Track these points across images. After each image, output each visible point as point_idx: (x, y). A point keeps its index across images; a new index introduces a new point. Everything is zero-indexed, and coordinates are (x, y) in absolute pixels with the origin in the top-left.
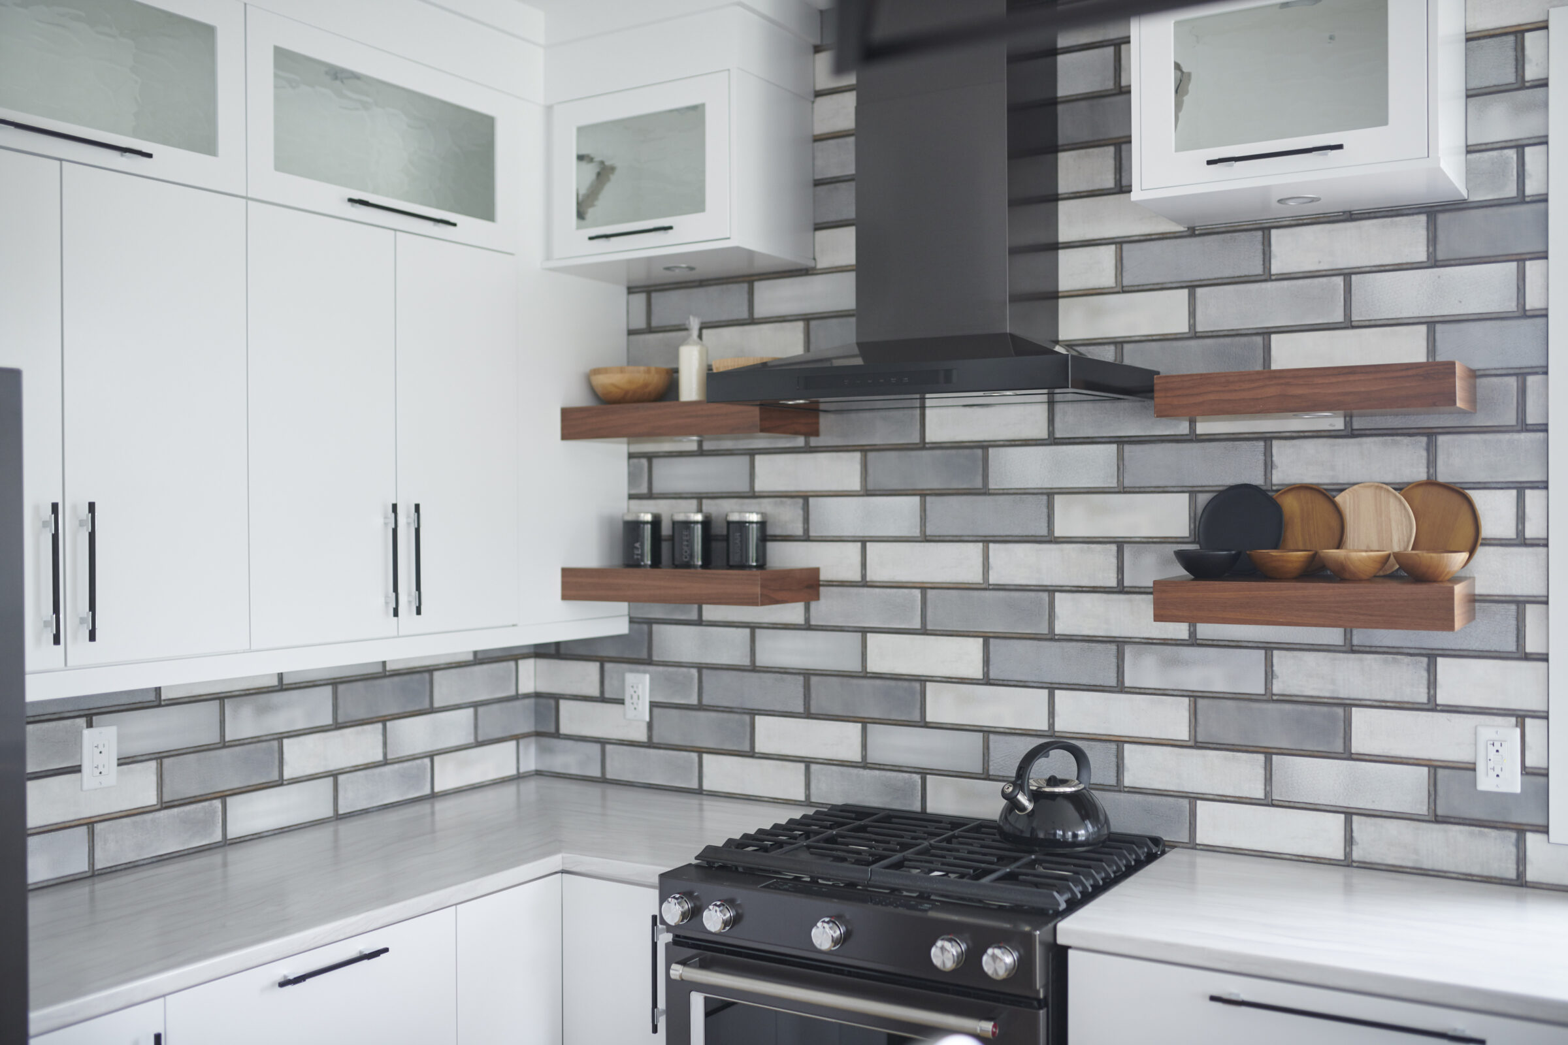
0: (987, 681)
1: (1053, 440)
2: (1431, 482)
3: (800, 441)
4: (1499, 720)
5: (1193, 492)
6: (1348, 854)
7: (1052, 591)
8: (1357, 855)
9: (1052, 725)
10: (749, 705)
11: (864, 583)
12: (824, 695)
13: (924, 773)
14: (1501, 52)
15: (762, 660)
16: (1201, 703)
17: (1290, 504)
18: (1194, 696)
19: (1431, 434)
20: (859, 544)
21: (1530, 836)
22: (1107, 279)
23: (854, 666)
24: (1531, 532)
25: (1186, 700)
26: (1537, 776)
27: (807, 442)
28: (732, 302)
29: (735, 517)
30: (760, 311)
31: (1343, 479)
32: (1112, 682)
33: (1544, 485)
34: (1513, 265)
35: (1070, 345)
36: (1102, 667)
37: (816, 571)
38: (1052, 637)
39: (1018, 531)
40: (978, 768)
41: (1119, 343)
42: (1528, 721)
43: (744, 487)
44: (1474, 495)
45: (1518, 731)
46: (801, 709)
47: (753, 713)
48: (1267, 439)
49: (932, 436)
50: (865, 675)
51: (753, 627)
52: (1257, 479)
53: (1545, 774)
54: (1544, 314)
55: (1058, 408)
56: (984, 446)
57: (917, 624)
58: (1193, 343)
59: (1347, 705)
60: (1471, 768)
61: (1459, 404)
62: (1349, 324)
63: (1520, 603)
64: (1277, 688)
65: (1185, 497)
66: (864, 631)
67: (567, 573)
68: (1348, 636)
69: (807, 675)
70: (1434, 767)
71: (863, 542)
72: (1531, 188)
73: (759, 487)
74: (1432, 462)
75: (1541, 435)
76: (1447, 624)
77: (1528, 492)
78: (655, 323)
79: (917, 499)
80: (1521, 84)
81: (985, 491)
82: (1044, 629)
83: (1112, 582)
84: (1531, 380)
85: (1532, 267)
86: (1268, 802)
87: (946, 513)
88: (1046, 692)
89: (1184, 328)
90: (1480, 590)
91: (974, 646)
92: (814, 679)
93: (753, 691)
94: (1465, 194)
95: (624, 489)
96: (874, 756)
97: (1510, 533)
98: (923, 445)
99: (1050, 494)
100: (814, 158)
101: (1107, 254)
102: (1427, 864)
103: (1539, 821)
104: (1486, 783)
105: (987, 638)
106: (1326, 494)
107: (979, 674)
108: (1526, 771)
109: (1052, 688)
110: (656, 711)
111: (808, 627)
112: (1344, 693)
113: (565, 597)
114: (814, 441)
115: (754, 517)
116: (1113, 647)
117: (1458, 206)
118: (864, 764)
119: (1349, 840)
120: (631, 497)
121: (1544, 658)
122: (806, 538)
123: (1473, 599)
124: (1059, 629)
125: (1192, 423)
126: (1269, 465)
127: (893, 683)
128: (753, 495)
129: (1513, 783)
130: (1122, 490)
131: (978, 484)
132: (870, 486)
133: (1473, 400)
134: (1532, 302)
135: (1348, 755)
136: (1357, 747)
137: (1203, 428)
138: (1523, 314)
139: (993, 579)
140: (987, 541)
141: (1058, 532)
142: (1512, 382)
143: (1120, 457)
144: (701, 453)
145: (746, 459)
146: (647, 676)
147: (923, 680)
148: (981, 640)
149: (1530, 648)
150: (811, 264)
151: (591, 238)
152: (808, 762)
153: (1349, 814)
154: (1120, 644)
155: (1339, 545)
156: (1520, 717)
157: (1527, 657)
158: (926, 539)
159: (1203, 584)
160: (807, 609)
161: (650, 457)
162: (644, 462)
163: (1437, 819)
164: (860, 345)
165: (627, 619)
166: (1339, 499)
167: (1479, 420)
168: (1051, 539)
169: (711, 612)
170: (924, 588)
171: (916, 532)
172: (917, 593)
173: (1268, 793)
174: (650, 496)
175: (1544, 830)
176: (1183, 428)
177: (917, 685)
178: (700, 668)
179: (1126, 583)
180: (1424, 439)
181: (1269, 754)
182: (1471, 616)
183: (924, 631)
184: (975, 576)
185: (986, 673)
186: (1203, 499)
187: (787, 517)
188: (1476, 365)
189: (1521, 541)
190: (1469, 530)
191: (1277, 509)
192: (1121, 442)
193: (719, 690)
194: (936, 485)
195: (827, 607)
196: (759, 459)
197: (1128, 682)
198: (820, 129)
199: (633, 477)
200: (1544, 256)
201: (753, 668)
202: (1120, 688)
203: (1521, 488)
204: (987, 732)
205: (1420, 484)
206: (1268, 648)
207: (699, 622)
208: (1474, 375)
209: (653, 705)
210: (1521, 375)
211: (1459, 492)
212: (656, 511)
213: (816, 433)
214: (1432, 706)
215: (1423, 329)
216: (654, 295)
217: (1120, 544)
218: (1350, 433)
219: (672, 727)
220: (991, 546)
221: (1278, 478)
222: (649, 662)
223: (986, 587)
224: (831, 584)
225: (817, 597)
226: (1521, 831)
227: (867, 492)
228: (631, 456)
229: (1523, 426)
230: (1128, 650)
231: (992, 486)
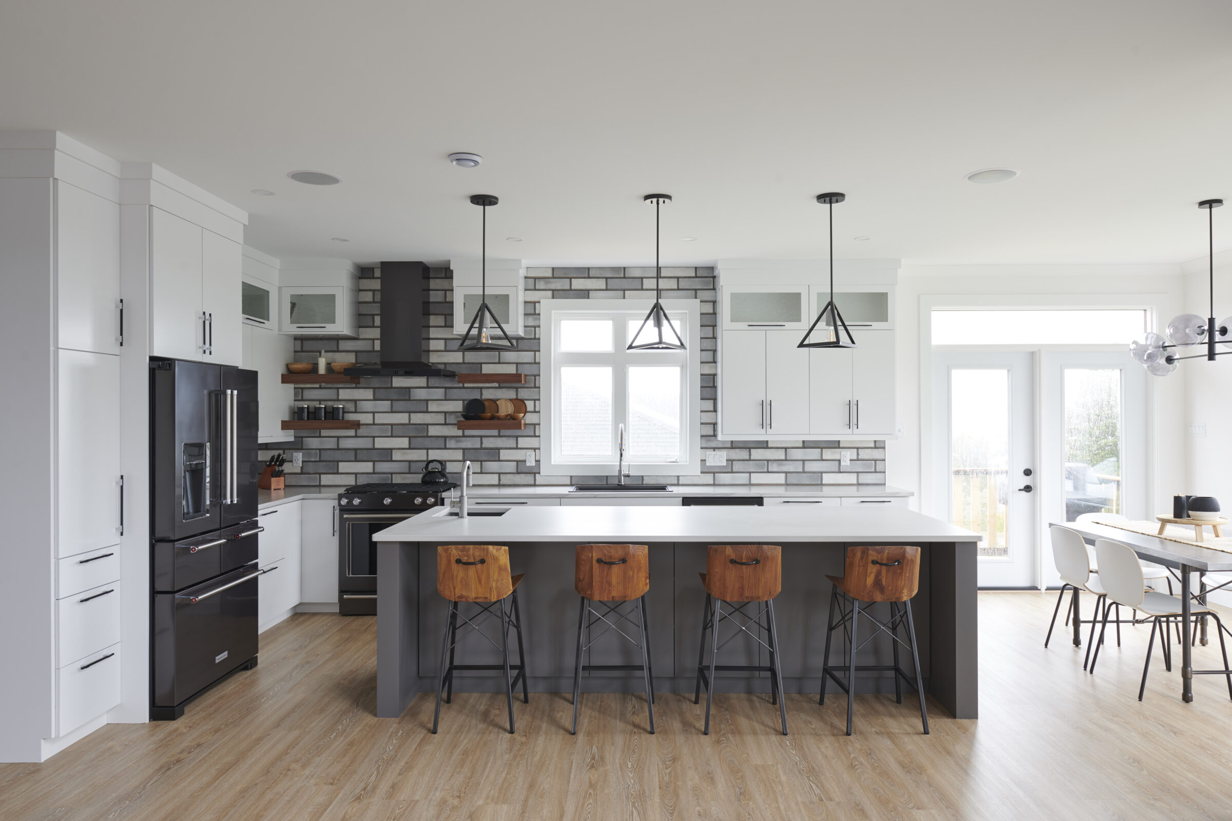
0: (410, 448)
1: (428, 387)
2: (517, 399)
3: (354, 385)
4: (530, 450)
5: (463, 400)
6: (499, 483)
7: (428, 425)
8: (501, 483)
9: (427, 458)
10: (336, 459)
11: (374, 424)
12: (360, 455)
13: (392, 474)
14: (531, 306)
15: (341, 446)
16: (466, 451)
17: (486, 403)
18: (464, 449)
19: (517, 388)
20: (372, 414)
21: (537, 475)
22: (443, 348)
23: (371, 446)
24: (537, 410)
25: (462, 450)
26: (538, 461)
27: (356, 386)
28: (333, 345)
29: (335, 406)
30: (341, 348)
31: (498, 398)
32: (443, 447)
33: (539, 400)
34: (533, 353)
35: (433, 363)
36: (441, 443)
37: (359, 421)
38: (428, 436)
39: (418, 410)
40: (407, 471)
41: (445, 364)
42: (536, 450)
43: (335, 398)
44: (526, 402)
45: (534, 452)
46: (354, 459)
47: (338, 462)
48: (481, 388)
49: (394, 385)
50: (374, 449)
51: (338, 437)
52: (479, 398)
53: (539, 461)
54: (539, 363)
55: (430, 379)
56: (409, 388)
57: (390, 435)
58: (464, 365)
59: (499, 449)
60: (525, 461)
61: (523, 382)
62: (499, 363)
63: (535, 425)
64: (483, 446)
65: (462, 402)
66: (374, 437)
67: (283, 422)
68: (499, 432)
69: (356, 450)
70: (517, 461)
71: (374, 413)
72: (537, 336)
73: (340, 398)
74: (517, 394)
75: (539, 389)
76: (520, 428)
77: (536, 401)
78: (304, 349)
79: (390, 402)
80: (535, 314)
81: (409, 400)
82: (426, 435)
83: (443, 422)
84: (537, 377)
85: (537, 353)
86: (481, 473)
87: (399, 405)
88: (426, 450)
89: (461, 361)
90: (527, 422)
91: (407, 440)
92: (358, 451)
93: (338, 455)
94: (524, 336)
95: (293, 398)
96: (376, 471)
97: (533, 410)
98: (392, 387)
99: (427, 401)
100: (359, 308)
101: (443, 342)
102: (516, 483)
103: (538, 471)
104: (528, 464)
105: (410, 437)
106: (494, 401)
107: (407, 447)
108: (536, 461)
109: (427, 449)
110: (304, 463)
111: (356, 436)
112: (498, 446)
113: (282, 429)
114: (358, 386)
115: (341, 406)
116: (443, 439)
117: (522, 338)
118: (374, 473)
119: (500, 480)
120: (295, 400)
121: (539, 436)
122: (356, 412)
123: (525, 424)
124: (429, 434)
125: (463, 385)
126: (481, 394)
127: (382, 451)
128: (338, 400)
129: (533, 464)
130: (446, 400)
131: (408, 398)
132: (376, 398)
133: (525, 381)
134: (537, 361)
135: (499, 460)
136: (501, 458)
137: (466, 385)
138: (535, 363)
139: (412, 422)
140: (410, 412)
141: (429, 410)
142: (533, 377)
143: (445, 392)
144: (320, 388)
145: (336, 390)
146: (301, 453)
147: (391, 449)
148: (408, 438)
149: (537, 434)
150: (358, 337)
151: (297, 327)
152: (356, 474)
153: (499, 474)
154: (445, 437)
155: (498, 412)
156: (535, 449)
157: (536, 436)
158: (392, 412)
159: (467, 421)
160: (356, 432)
161: (302, 389)
162: (300, 390)
163: (518, 473)
164: (381, 362)
165: (293, 437)
166: (497, 402)
167: (526, 386)
168: (427, 412)
169: (324, 433)
170: (392, 425)
171: (390, 410)
172: (390, 426)
173: (481, 470)
174: (302, 400)
175: (539, 473)
176: (461, 385)
177: (390, 451)
178: (320, 450)
179: (447, 422)
180: (515, 389)
181: (481, 461)
182: (525, 428)
183: (392, 436)
184: (407, 421)
185: (410, 446)
186: (466, 402)
187: (351, 407)
188: (526, 374)
189: (535, 412)
190: (524, 410)
191: (483, 404)
192: (446, 388)
193: (326, 456)
194: (395, 398)
195: (361, 432)
196: (340, 390)
197: (447, 447)
198: (361, 300)
199: (296, 395)
200: (539, 351)
201: (338, 449)
202: (445, 448)
203: (535, 400)
204: (410, 462)
205: (514, 399)
206: (481, 437)
207: (320, 437)
208: (526, 376)
209: (303, 462)
210: (535, 376)
211: (522, 401)
212: (308, 404)
213: (359, 383)
214: (517, 448)
215: (515, 365)
216: (304, 341)
217: (445, 413)
218: (500, 387)
219: (310, 468)
220: (411, 414)
221: (483, 397)
222: (302, 449)
223: (410, 424)
224: (363, 424)
225: (359, 428)
226: (535, 474)
227: (375, 399)
228: (295, 388)
229: (535, 387)
230: (447, 439)
231: (411, 398)
